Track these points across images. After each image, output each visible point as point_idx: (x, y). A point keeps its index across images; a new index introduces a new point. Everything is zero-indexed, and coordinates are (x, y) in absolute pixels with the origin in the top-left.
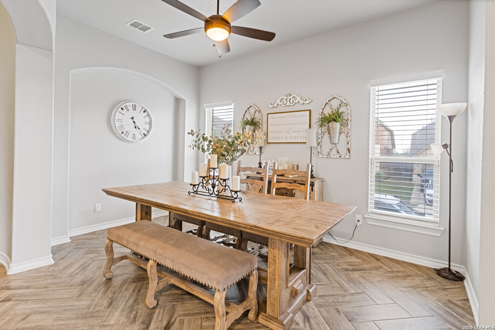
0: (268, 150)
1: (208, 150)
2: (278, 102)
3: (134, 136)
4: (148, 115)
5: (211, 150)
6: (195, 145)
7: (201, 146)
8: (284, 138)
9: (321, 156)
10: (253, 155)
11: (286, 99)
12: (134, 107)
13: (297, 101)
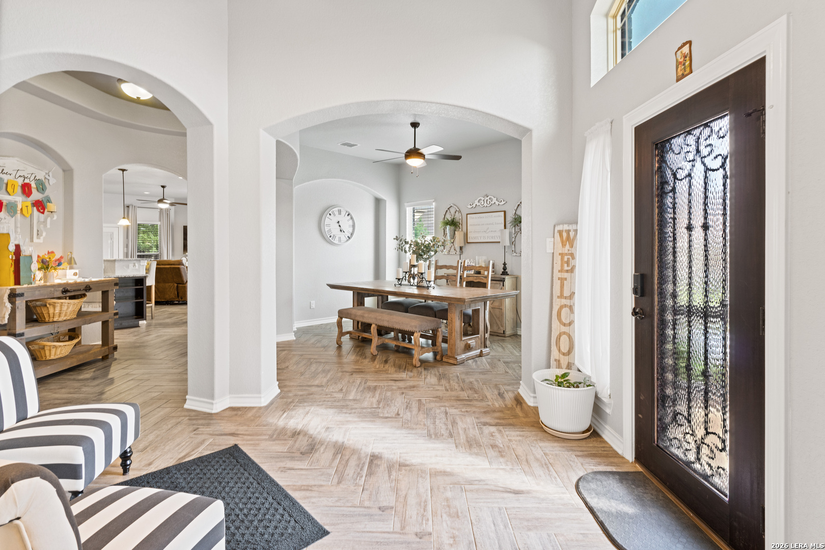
0: (469, 249)
1: (409, 251)
2: (476, 202)
3: (340, 238)
4: (352, 218)
5: (412, 251)
6: (399, 248)
7: (404, 248)
8: (482, 238)
9: (515, 254)
10: (454, 254)
11: (484, 200)
12: (340, 212)
13: (493, 203)
